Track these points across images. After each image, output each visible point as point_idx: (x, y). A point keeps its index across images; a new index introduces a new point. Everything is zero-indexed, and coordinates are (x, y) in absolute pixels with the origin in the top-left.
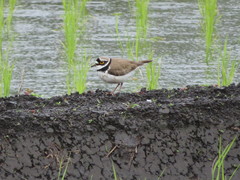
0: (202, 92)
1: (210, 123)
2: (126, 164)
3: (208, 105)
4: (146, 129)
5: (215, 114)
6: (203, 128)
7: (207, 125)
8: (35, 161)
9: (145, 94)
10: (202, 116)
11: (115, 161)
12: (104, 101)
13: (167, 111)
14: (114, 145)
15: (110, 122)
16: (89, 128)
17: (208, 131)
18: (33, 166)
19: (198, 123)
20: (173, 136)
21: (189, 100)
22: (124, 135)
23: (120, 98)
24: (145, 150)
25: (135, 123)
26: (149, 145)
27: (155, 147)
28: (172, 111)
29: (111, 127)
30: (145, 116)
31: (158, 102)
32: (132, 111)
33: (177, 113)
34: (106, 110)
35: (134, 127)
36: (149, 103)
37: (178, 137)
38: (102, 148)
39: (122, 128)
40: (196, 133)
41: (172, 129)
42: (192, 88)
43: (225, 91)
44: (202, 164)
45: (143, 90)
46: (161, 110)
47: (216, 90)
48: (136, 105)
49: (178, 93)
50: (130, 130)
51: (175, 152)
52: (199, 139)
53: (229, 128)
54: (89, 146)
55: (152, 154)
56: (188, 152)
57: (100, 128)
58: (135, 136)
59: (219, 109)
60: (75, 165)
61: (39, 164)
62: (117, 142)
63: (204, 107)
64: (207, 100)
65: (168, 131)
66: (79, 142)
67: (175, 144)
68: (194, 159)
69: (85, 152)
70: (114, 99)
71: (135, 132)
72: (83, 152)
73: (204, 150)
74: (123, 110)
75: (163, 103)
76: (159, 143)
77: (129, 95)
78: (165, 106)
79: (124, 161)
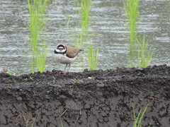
0: (127, 72)
1: (133, 93)
2: (73, 122)
3: (132, 81)
4: (87, 97)
5: (136, 87)
6: (128, 97)
7: (131, 95)
8: (9, 120)
9: (87, 73)
10: (127, 89)
11: (66, 121)
12: (58, 78)
13: (102, 85)
14: (65, 109)
15: (62, 93)
16: (47, 97)
17: (131, 100)
18: (7, 124)
19: (124, 94)
20: (107, 103)
21: (118, 78)
22: (72, 102)
23: (69, 76)
24: (87, 113)
25: (80, 93)
26: (89, 109)
27: (94, 110)
28: (106, 85)
29: (63, 96)
30: (87, 88)
31: (96, 79)
32: (78, 85)
33: (109, 87)
34: (60, 84)
35: (79, 96)
36: (90, 80)
37: (110, 104)
38: (56, 111)
39: (70, 97)
40: (123, 101)
41: (106, 98)
42: (120, 69)
43: (143, 71)
44: (127, 123)
45: (86, 70)
46: (98, 85)
47: (137, 71)
48: (81, 81)
49: (110, 73)
50: (76, 98)
51: (108, 114)
52: (125, 105)
53: (147, 97)
54: (47, 110)
55: (91, 115)
56: (118, 114)
57: (55, 97)
58: (80, 103)
59: (139, 84)
60: (37, 123)
61: (11, 122)
62: (67, 107)
63: (129, 83)
64: (130, 78)
65: (103, 100)
66: (40, 107)
67: (108, 109)
68: (122, 119)
69: (44, 114)
70: (65, 76)
71: (80, 100)
72: (43, 114)
73: (129, 113)
74: (71, 84)
75: (99, 79)
76: (97, 108)
77: (76, 74)
78: (101, 82)
79: (72, 120)
